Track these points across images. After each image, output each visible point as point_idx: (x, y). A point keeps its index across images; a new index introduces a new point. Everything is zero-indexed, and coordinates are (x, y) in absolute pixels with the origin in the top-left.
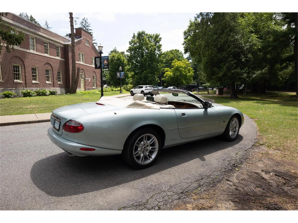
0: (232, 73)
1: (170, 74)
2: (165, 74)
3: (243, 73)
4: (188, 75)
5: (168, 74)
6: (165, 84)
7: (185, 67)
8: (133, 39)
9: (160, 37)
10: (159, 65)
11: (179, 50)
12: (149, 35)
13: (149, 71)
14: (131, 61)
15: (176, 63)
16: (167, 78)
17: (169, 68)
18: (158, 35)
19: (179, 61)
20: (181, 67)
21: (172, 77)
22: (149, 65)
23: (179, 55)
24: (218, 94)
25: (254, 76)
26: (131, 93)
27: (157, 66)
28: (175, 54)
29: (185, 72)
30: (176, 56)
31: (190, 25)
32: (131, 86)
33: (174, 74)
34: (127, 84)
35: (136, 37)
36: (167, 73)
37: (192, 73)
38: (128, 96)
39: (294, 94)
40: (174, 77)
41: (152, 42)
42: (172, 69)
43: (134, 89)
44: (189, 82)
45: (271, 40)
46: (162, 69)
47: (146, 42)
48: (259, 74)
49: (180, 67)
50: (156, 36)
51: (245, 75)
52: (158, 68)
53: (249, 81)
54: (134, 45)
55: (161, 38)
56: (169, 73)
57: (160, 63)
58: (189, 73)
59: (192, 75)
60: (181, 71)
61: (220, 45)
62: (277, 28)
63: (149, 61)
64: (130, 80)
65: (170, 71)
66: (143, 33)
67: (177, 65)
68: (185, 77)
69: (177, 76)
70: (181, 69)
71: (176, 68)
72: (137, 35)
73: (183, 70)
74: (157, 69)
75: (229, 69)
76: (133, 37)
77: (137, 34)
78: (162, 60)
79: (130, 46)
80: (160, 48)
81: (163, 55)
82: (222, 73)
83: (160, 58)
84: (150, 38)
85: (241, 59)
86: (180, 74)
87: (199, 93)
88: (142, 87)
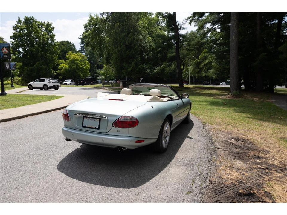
0: (139, 69)
1: (66, 67)
2: (60, 67)
3: (147, 68)
4: (84, 68)
5: (64, 67)
6: (61, 77)
7: (81, 60)
8: (18, 24)
9: (53, 26)
10: (53, 56)
11: (70, 42)
12: (39, 22)
13: (43, 63)
14: (18, 50)
15: (71, 56)
16: (62, 70)
17: (63, 60)
18: (50, 24)
19: (74, 54)
20: (77, 60)
21: (68, 70)
22: (42, 56)
23: (71, 47)
24: (122, 86)
25: (155, 71)
26: (29, 87)
27: (52, 57)
28: (67, 46)
29: (81, 65)
30: (68, 47)
31: (90, 19)
32: (20, 78)
33: (70, 67)
34: (14, 76)
35: (22, 22)
36: (62, 65)
37: (88, 66)
38: (26, 90)
39: (177, 85)
40: (70, 70)
41: (43, 31)
42: (67, 62)
43: (33, 83)
44: (86, 75)
45: (160, 42)
46: (57, 61)
47: (36, 30)
48: (158, 69)
49: (75, 60)
50: (47, 24)
51: (148, 70)
52: (52, 59)
53: (152, 75)
54: (20, 31)
55: (53, 28)
56: (64, 65)
57: (54, 55)
58: (85, 66)
59: (88, 68)
60: (77, 64)
61: (129, 43)
62: (162, 33)
63: (42, 51)
64: (17, 72)
65: (64, 63)
66: (31, 19)
67: (72, 58)
68: (82, 70)
69: (74, 68)
70: (77, 61)
71: (72, 61)
72: (24, 21)
73: (79, 63)
74: (52, 61)
75: (136, 64)
76: (18, 22)
77: (24, 19)
78: (57, 51)
79: (15, 31)
80: (53, 38)
81: (57, 47)
82: (131, 68)
83: (54, 49)
84: (40, 26)
85: (144, 56)
86: (77, 67)
87: (104, 85)
88: (44, 80)
